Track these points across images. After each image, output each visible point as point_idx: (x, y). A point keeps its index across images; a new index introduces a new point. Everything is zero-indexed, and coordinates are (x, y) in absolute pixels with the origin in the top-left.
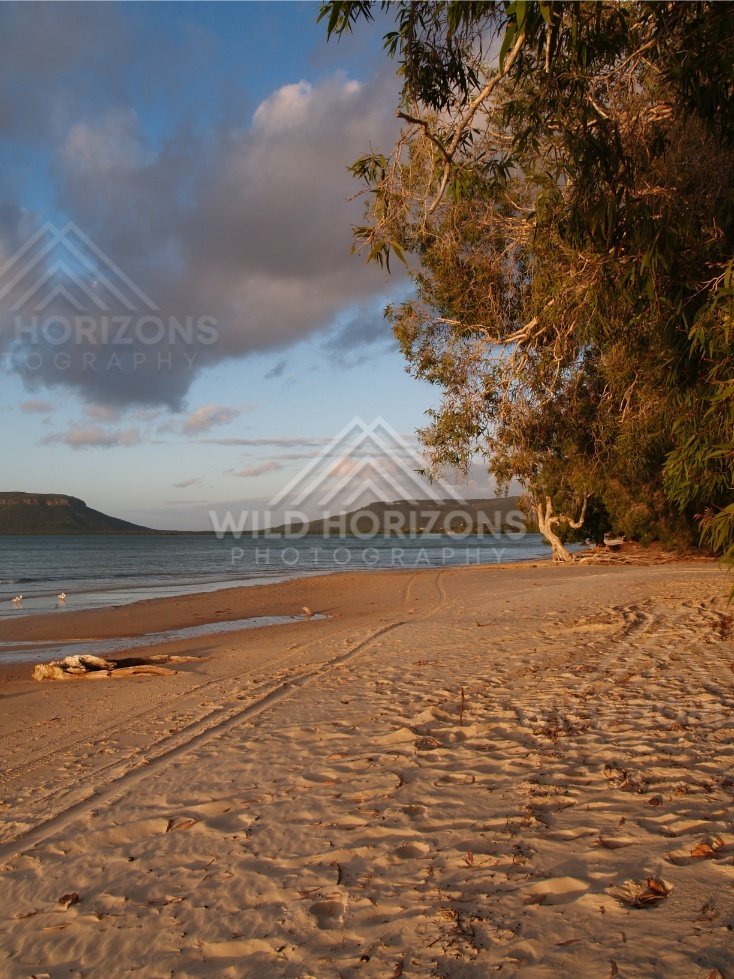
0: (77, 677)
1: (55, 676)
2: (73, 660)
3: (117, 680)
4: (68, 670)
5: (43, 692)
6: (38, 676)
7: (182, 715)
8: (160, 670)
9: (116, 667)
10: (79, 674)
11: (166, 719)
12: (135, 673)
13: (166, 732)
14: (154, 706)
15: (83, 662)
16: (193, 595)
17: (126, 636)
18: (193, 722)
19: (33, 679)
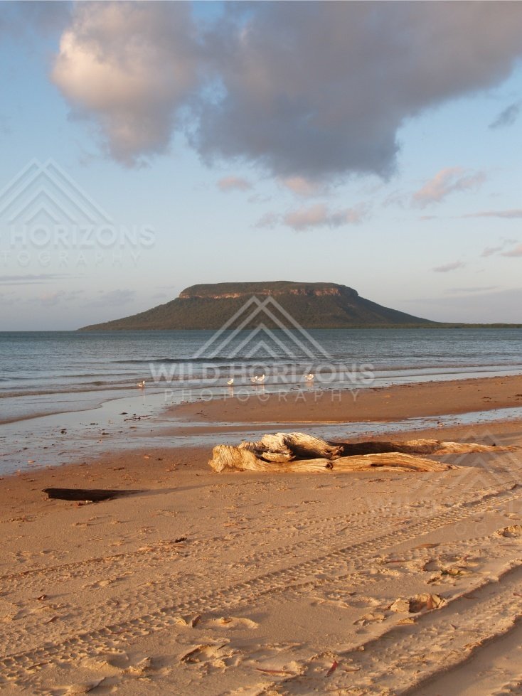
0: (276, 468)
1: (244, 466)
2: (274, 440)
3: (340, 475)
4: (264, 455)
5: (207, 490)
6: (217, 464)
7: (451, 559)
8: (419, 461)
9: (342, 454)
10: (280, 463)
11: (409, 565)
12: (374, 465)
13: (399, 607)
14: (389, 527)
15: (289, 444)
16: (482, 379)
17: (379, 419)
18: (478, 581)
19: (210, 469)
